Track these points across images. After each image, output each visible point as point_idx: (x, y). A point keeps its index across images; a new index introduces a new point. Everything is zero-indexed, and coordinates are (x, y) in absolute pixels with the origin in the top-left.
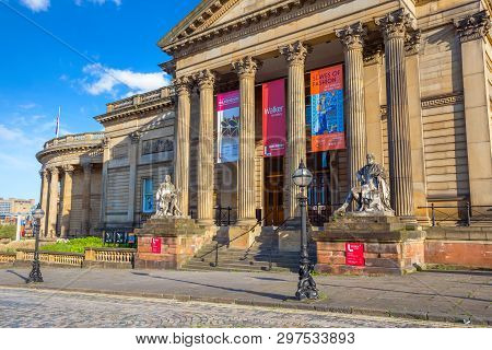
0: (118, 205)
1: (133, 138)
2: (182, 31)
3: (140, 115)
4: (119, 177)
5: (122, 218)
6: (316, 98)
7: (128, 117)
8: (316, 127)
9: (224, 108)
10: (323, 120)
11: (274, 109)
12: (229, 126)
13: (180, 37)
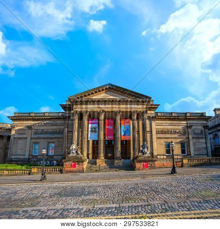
0: (19, 152)
1: (29, 127)
2: (79, 96)
3: (34, 120)
4: (20, 142)
5: (22, 157)
6: (123, 126)
7: (28, 120)
8: (123, 134)
9: (91, 123)
10: (125, 132)
11: (110, 127)
12: (93, 129)
13: (78, 98)
